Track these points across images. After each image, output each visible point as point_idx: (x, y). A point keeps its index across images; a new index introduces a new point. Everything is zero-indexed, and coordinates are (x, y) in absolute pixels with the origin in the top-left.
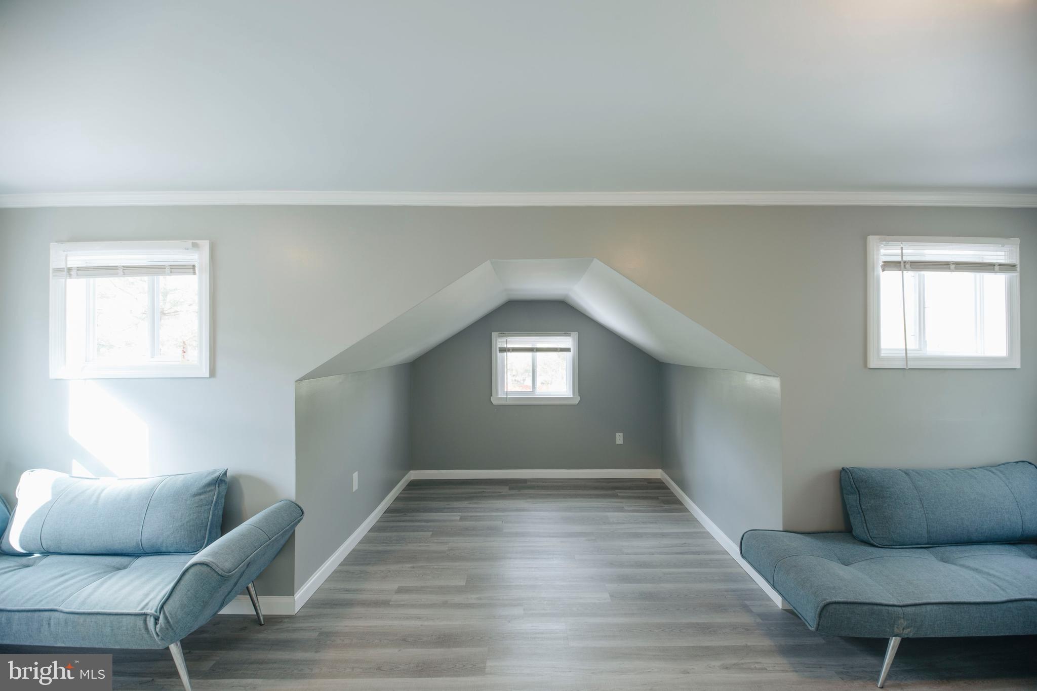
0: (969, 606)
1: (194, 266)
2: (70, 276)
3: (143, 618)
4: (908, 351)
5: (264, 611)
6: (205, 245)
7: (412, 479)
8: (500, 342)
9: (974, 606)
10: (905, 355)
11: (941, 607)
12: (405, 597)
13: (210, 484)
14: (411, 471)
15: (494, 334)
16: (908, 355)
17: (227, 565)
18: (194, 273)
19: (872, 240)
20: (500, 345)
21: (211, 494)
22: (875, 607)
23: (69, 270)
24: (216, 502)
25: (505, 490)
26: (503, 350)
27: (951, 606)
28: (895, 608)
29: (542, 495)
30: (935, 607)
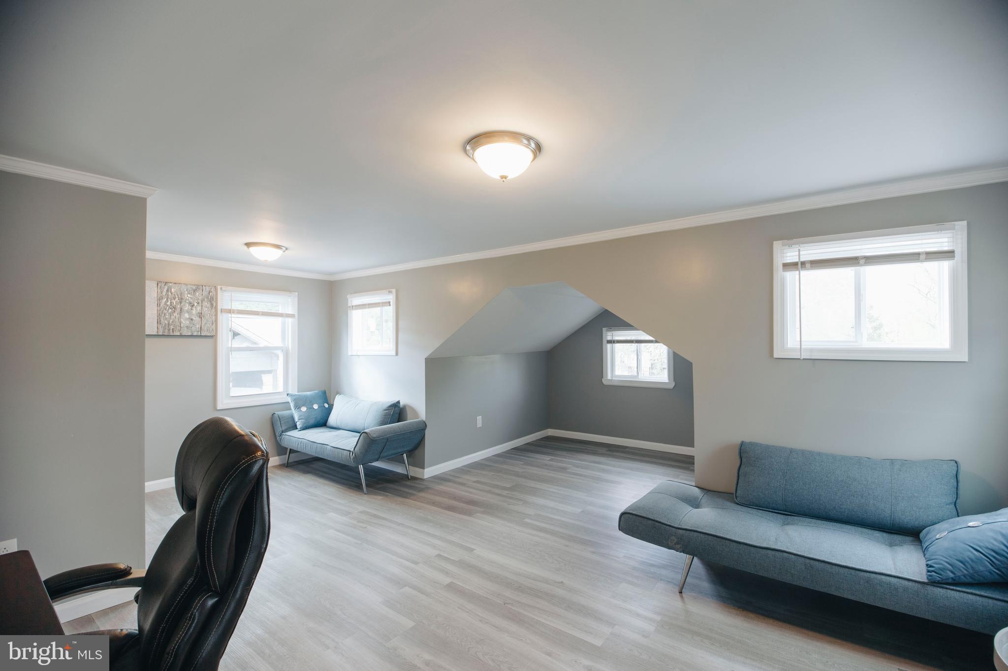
0: (731, 542)
1: (389, 302)
2: (353, 309)
3: (349, 452)
4: (802, 343)
5: (411, 474)
6: (394, 291)
7: (549, 435)
8: (609, 335)
9: (734, 544)
10: (799, 347)
11: (707, 536)
12: (479, 485)
13: (391, 406)
14: (549, 429)
15: (604, 329)
16: (802, 347)
17: (375, 436)
18: (390, 305)
19: (777, 245)
20: (609, 338)
21: (391, 410)
22: (657, 524)
23: (353, 306)
24: (392, 415)
25: (604, 450)
26: (610, 342)
27: (715, 538)
28: (671, 528)
29: (622, 457)
30: (702, 535)
